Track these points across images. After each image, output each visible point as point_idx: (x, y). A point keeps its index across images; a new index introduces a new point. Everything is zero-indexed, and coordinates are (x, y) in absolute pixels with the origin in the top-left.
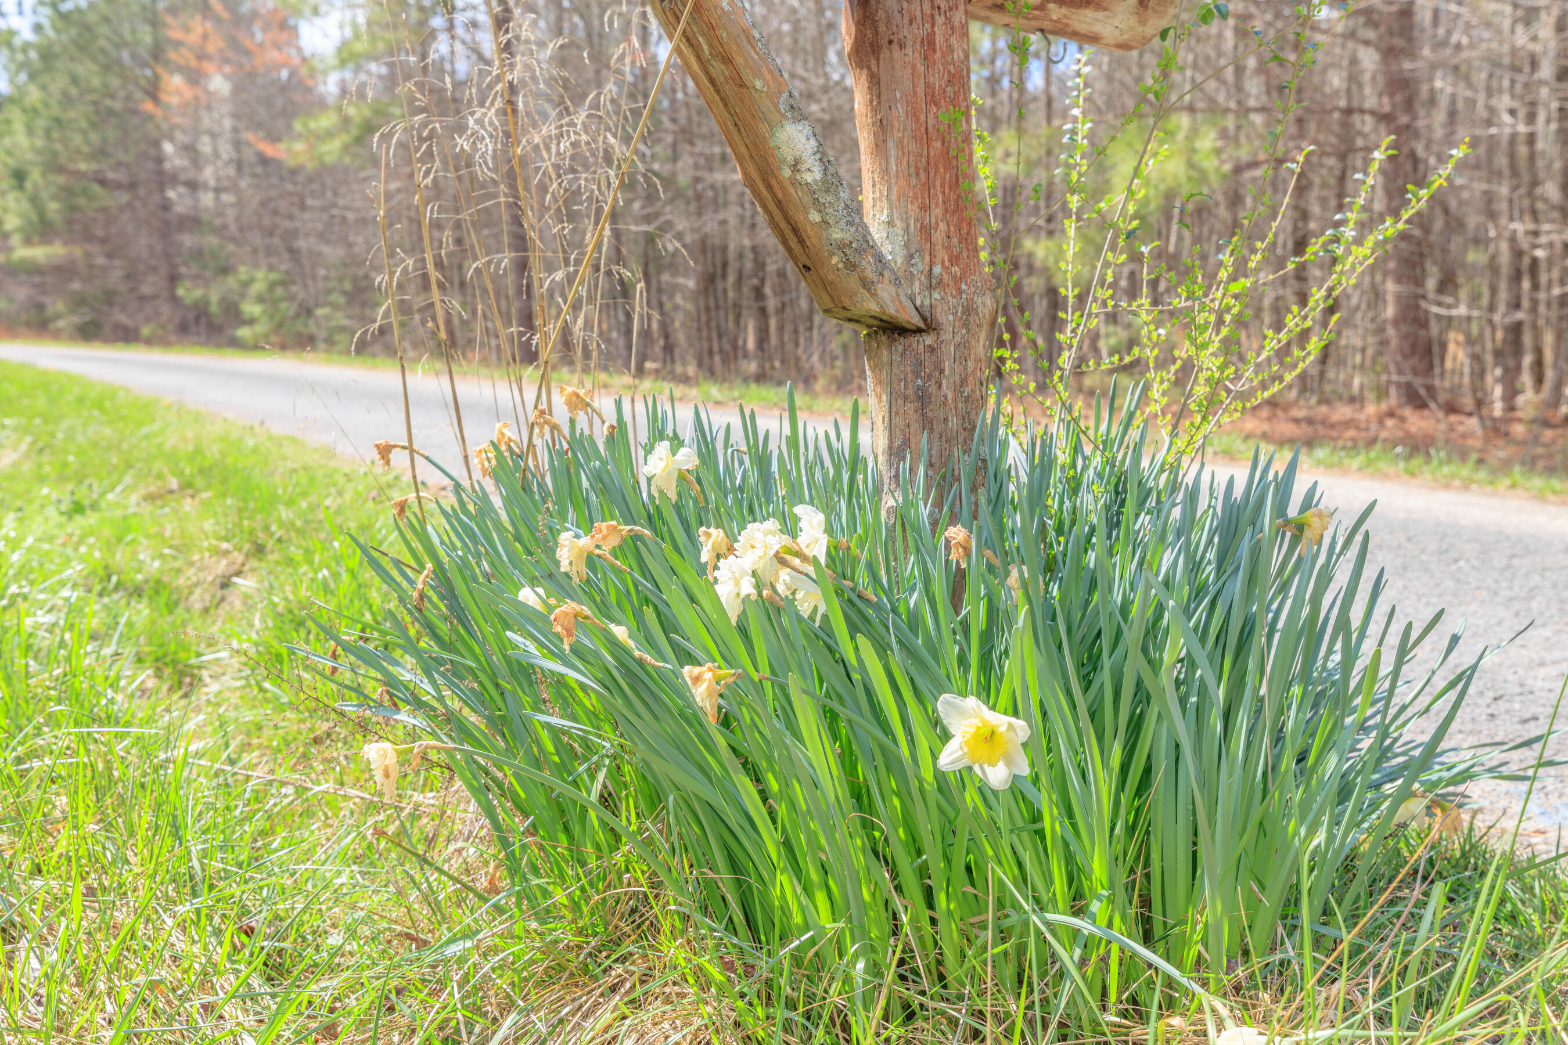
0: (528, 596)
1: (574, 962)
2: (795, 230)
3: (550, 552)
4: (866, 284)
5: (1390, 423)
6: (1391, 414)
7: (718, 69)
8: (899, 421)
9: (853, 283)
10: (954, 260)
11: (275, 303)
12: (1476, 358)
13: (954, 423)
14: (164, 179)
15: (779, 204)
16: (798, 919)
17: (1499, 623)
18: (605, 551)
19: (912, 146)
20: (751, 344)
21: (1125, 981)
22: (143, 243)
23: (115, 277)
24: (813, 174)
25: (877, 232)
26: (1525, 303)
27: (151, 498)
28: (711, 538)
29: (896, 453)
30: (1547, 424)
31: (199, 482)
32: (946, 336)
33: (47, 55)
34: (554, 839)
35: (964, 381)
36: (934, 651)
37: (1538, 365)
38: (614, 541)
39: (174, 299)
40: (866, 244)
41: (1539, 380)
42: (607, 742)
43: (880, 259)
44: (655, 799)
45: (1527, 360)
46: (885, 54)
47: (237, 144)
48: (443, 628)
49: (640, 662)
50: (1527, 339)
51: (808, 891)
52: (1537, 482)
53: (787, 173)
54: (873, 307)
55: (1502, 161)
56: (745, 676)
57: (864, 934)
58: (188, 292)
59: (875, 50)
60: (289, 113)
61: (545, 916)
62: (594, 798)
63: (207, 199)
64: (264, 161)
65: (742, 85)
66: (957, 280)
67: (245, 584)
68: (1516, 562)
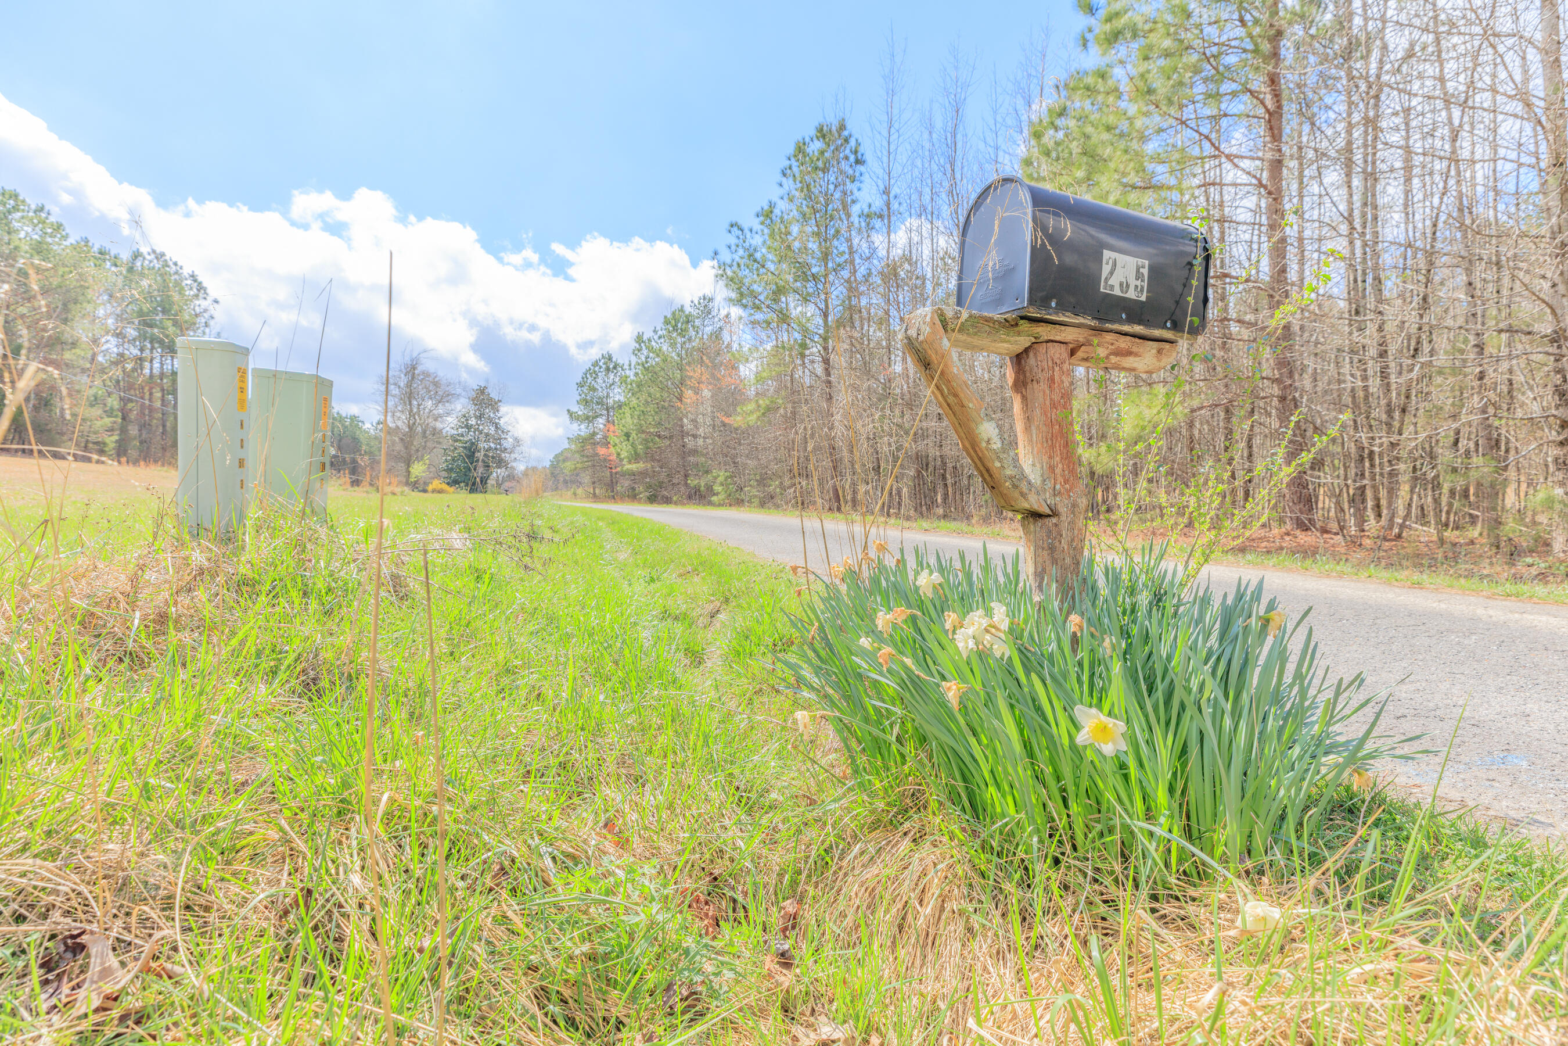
0: (865, 642)
1: (886, 819)
2: (988, 471)
3: (873, 621)
4: (1023, 495)
5: (1287, 538)
6: (1288, 534)
7: (951, 399)
8: (1040, 560)
9: (1016, 494)
10: (1066, 481)
11: (727, 486)
12: (1338, 503)
13: (1068, 560)
14: (683, 434)
15: (980, 459)
16: (999, 810)
17: (1373, 658)
18: (899, 621)
19: (1044, 428)
20: (939, 500)
21: (1180, 861)
22: (674, 461)
23: (663, 476)
24: (997, 445)
25: (1027, 469)
26: (1367, 474)
27: (681, 575)
28: (951, 618)
29: (1040, 575)
30: (1385, 539)
31: (700, 569)
32: (1063, 518)
33: (640, 385)
34: (875, 757)
35: (1073, 540)
36: (1065, 675)
37: (1378, 506)
38: (904, 617)
39: (686, 484)
40: (1023, 476)
41: (1379, 515)
42: (898, 711)
43: (1029, 483)
44: (923, 739)
45: (1370, 504)
46: (1029, 386)
47: (713, 418)
48: (822, 653)
49: (918, 677)
50: (1369, 493)
51: (1004, 796)
52: (1384, 574)
53: (984, 445)
54: (1027, 506)
55: (1347, 399)
56: (971, 688)
57: (1035, 822)
58: (692, 482)
59: (1025, 384)
60: (735, 405)
61: (872, 795)
62: (894, 739)
63: (700, 442)
64: (724, 425)
65: (963, 406)
66: (1068, 491)
67: (721, 616)
68: (1378, 621)
